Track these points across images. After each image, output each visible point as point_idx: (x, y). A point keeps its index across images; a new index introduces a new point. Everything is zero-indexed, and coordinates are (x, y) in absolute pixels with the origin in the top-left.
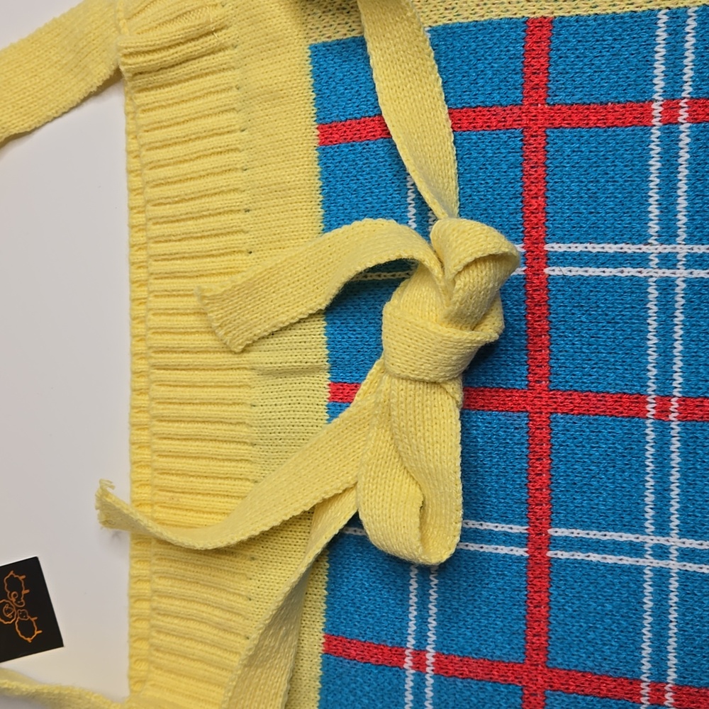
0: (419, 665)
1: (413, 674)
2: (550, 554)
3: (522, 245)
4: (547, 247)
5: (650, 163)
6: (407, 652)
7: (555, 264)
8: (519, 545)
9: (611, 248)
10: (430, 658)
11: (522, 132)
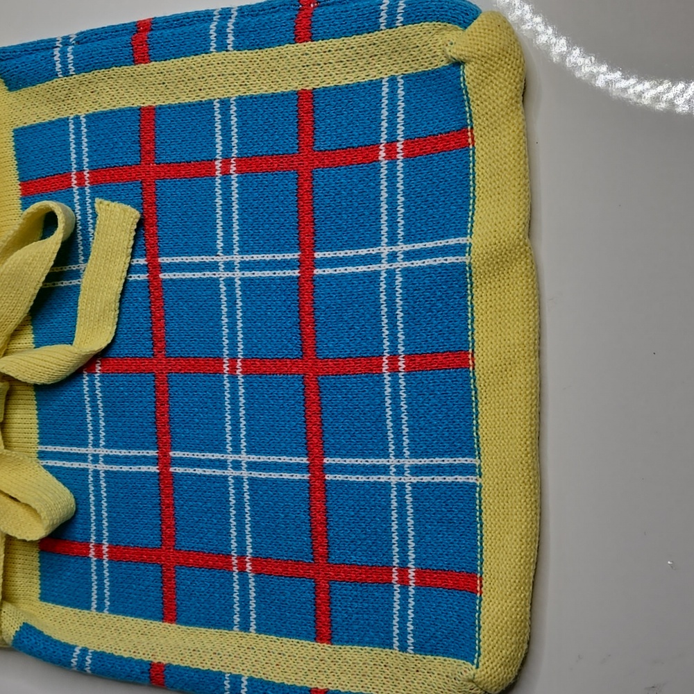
0: (99, 554)
1: (95, 561)
2: (172, 470)
3: (146, 259)
4: (160, 260)
5: (216, 201)
6: (91, 546)
7: (165, 271)
8: (153, 464)
9: (197, 259)
10: (105, 549)
11: (141, 183)
